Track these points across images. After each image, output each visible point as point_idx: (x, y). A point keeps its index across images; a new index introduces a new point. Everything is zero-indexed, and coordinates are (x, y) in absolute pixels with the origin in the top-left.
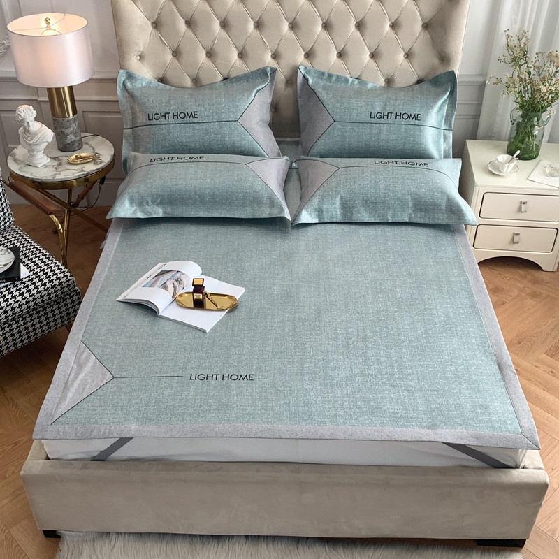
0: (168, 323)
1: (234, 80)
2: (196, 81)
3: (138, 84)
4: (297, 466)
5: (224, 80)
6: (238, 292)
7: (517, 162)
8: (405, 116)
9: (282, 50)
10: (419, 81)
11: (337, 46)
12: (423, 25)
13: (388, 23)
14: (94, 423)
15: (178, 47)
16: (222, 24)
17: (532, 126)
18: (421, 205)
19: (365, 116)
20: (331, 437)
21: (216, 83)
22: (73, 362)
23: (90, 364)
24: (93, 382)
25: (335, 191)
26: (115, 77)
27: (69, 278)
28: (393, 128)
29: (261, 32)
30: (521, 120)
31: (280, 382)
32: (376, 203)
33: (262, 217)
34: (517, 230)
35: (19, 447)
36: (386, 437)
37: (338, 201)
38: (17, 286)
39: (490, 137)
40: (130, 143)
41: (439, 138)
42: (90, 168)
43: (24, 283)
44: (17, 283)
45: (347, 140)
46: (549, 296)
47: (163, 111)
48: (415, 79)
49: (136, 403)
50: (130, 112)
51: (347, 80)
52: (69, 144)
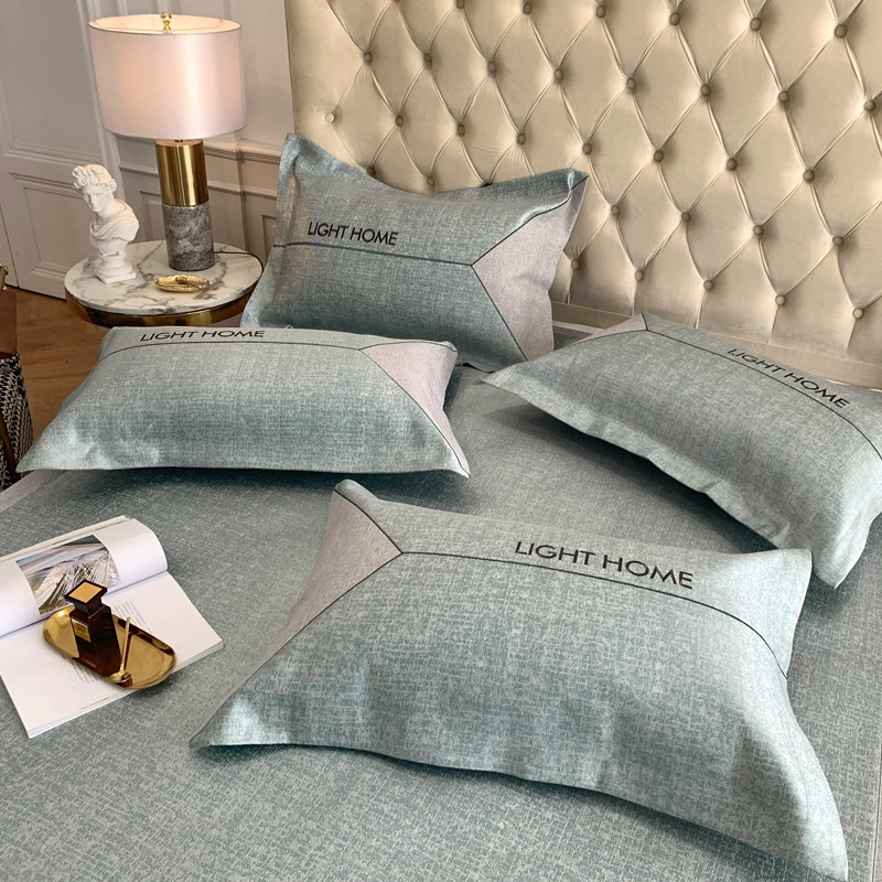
2: (433, 180)
5: (483, 186)
9: (604, 137)
11: (728, 140)
13: (862, 100)
15: (404, 106)
16: (491, 67)
21: (466, 189)
29: (565, 92)
40: (275, 274)
52: (179, 256)
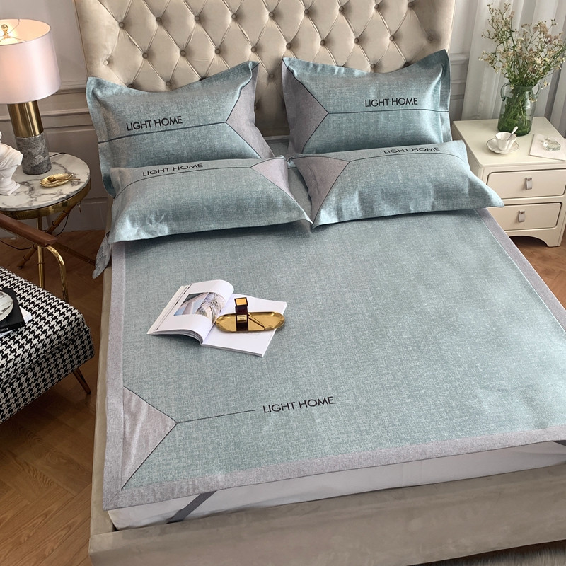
0: (215, 352)
1: (213, 79)
2: (171, 84)
3: (109, 92)
4: (400, 491)
5: (201, 80)
6: (280, 307)
7: (516, 139)
8: (402, 101)
9: (264, 42)
10: (407, 64)
11: (321, 32)
12: (408, 5)
13: (374, 5)
14: (172, 480)
15: (149, 48)
16: (197, 19)
17: (524, 101)
18: (444, 192)
19: (360, 106)
20: (442, 455)
21: (193, 83)
22: (122, 413)
23: (144, 411)
24: (155, 432)
25: (353, 186)
26: (84, 86)
27: (79, 316)
28: (392, 115)
29: (240, 24)
30: (511, 96)
31: (365, 402)
32: (396, 195)
33: (280, 223)
34: (521, 209)
35: (51, 517)
36: (498, 445)
37: (356, 197)
38: (21, 333)
39: (476, 116)
40: (108, 159)
41: (437, 121)
42: (68, 190)
43: (29, 328)
44: (20, 330)
45: (344, 132)
46: (561, 272)
47: (143, 119)
48: (402, 63)
49: (213, 449)
50: (104, 123)
51: (333, 70)
52: (37, 166)
